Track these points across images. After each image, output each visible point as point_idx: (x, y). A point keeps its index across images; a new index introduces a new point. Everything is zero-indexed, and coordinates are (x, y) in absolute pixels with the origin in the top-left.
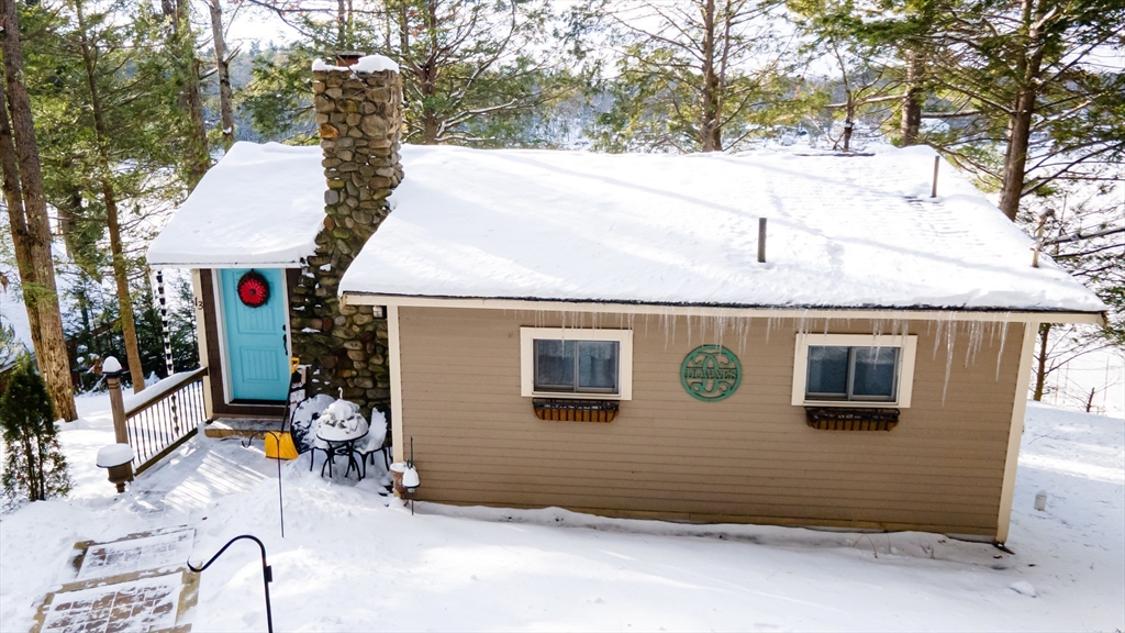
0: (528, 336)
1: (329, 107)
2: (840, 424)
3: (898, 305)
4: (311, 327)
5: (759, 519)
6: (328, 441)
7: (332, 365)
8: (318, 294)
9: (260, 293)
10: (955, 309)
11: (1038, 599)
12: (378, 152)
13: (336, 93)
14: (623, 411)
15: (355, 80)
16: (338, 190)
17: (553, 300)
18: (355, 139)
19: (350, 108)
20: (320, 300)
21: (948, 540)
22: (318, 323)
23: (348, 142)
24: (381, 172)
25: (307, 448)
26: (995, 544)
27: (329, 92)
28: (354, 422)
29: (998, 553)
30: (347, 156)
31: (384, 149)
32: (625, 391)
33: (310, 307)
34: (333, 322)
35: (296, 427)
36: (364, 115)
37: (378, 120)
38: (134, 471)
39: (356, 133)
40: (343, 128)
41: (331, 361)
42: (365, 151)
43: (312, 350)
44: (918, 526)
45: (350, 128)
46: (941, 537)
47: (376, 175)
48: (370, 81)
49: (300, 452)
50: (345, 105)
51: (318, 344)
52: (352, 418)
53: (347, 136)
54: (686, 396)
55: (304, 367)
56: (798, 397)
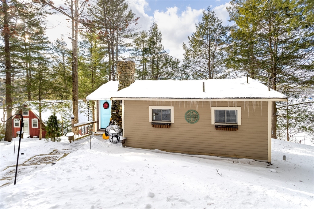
0: (151, 108)
1: (120, 68)
2: (223, 129)
3: (233, 97)
4: (114, 112)
5: (205, 154)
6: (112, 134)
7: (118, 120)
8: (116, 105)
9: (107, 106)
10: (248, 98)
11: (277, 173)
12: (129, 76)
13: (121, 65)
14: (172, 126)
15: (125, 63)
16: (121, 84)
17: (154, 98)
18: (124, 74)
19: (124, 68)
20: (116, 106)
21: (255, 161)
22: (116, 111)
23: (123, 74)
24: (129, 80)
25: (108, 135)
26: (268, 163)
27: (120, 65)
28: (117, 130)
29: (268, 164)
30: (123, 77)
31: (130, 75)
32: (172, 121)
33: (114, 108)
34: (119, 110)
35: (106, 131)
36: (126, 69)
37: (129, 70)
38: (75, 139)
39: (125, 73)
40: (122, 72)
41: (118, 119)
42: (126, 76)
43: (114, 116)
44: (246, 157)
45: (124, 72)
46: (253, 160)
47: (128, 81)
48: (128, 62)
49: (106, 136)
50: (123, 67)
51: (115, 115)
52: (117, 129)
53: (123, 73)
54: (186, 122)
55: (112, 120)
56: (213, 122)
